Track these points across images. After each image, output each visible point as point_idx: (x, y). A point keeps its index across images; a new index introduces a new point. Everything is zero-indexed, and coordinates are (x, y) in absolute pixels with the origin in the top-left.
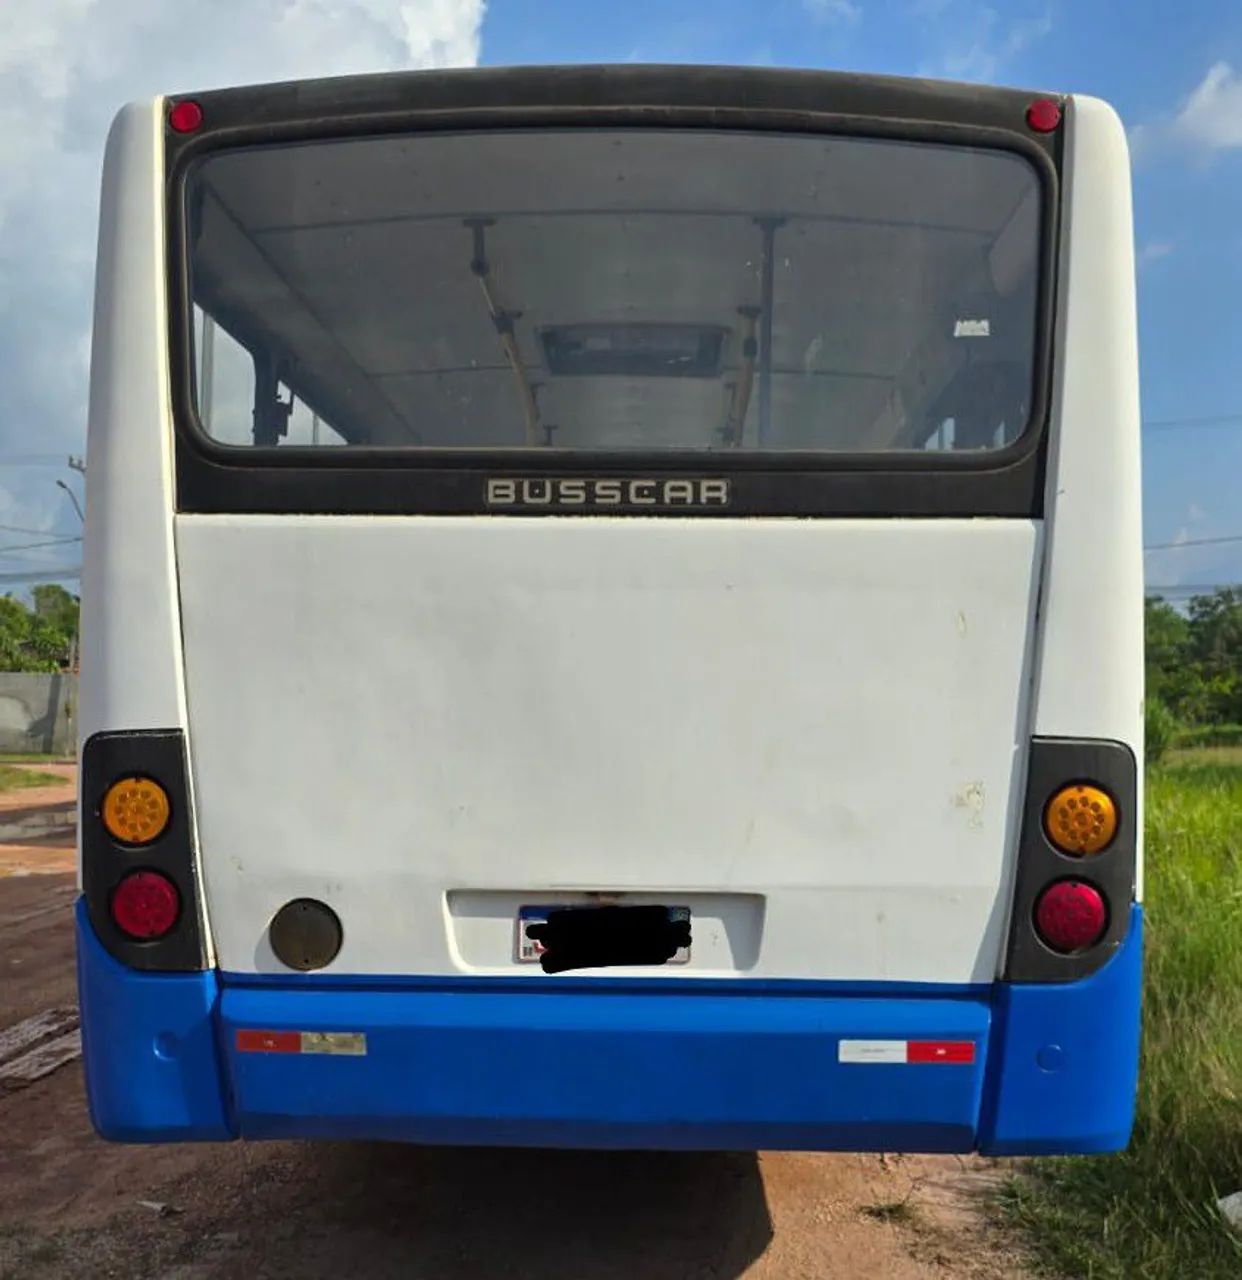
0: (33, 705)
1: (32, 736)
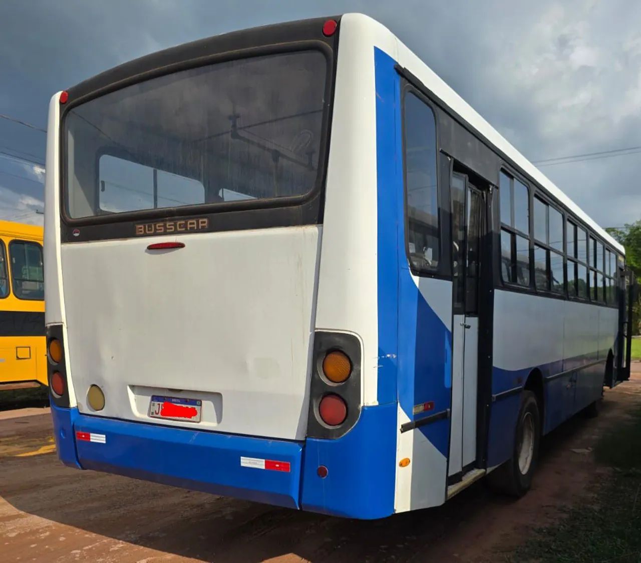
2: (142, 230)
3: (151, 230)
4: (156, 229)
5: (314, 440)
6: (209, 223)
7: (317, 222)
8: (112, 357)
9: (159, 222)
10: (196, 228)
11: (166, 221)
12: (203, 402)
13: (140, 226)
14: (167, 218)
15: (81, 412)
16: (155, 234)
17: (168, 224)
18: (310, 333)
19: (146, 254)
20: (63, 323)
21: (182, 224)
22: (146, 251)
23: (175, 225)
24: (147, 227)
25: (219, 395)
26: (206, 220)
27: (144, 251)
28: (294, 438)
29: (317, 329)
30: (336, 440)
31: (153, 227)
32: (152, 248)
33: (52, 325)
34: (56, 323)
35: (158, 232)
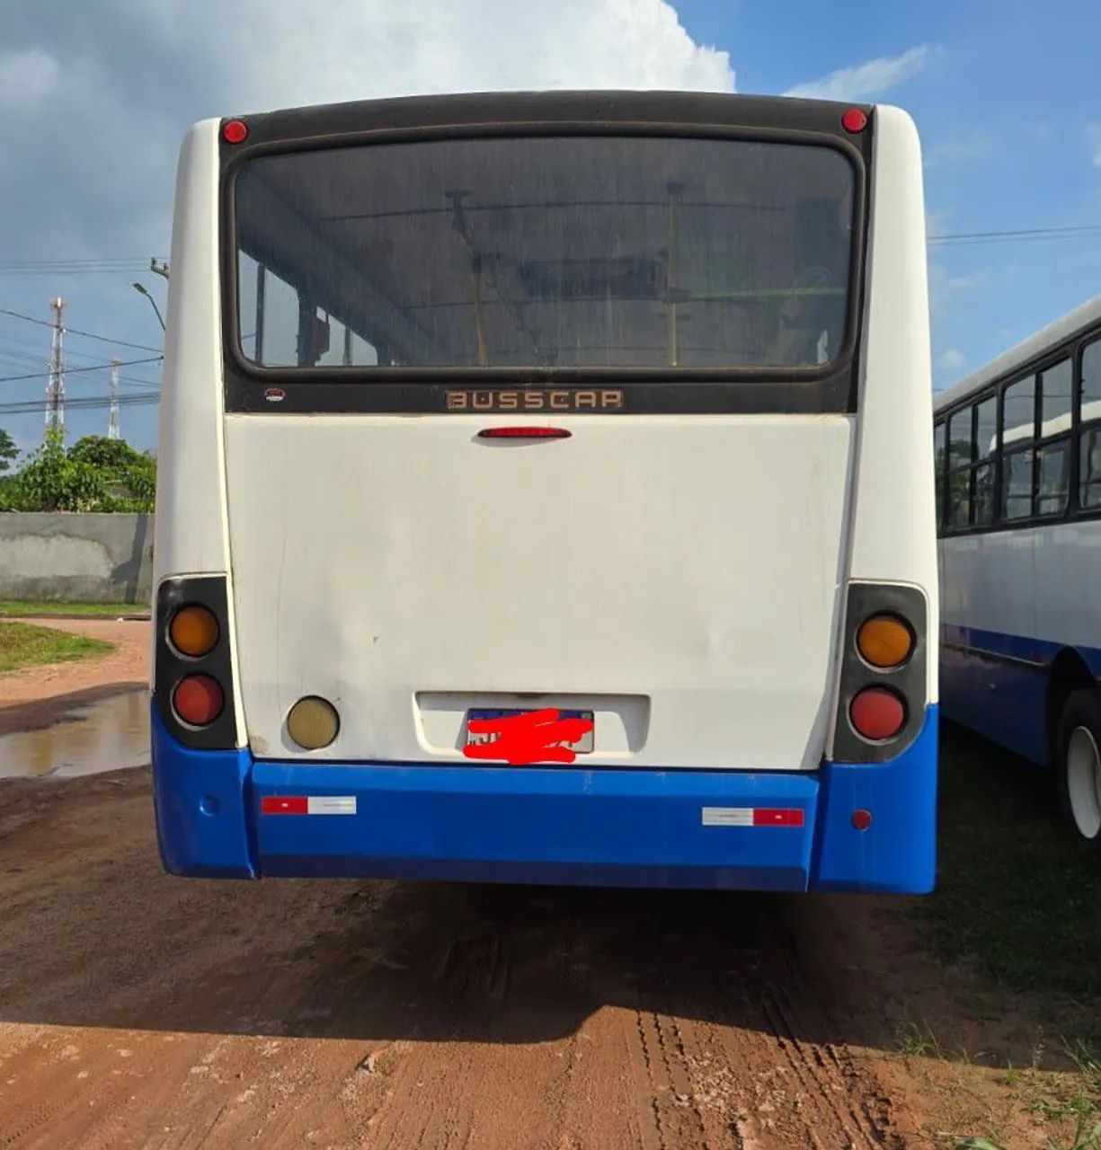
0: (117, 549)
1: (114, 583)
2: (464, 400)
3: (487, 402)
4: (496, 400)
5: (846, 766)
6: (625, 399)
7: (845, 410)
8: (375, 639)
9: (504, 389)
10: (594, 405)
11: (524, 388)
12: (597, 715)
13: (460, 394)
14: (527, 385)
15: (258, 755)
16: (496, 410)
17: (527, 395)
18: (837, 586)
19: (476, 445)
20: (225, 572)
21: (564, 397)
22: (473, 440)
23: (546, 398)
24: (475, 396)
25: (644, 700)
26: (618, 394)
27: (469, 439)
28: (797, 766)
29: (853, 579)
30: (888, 762)
31: (491, 396)
32: (487, 434)
33: (186, 577)
34: (201, 573)
35: (502, 406)
